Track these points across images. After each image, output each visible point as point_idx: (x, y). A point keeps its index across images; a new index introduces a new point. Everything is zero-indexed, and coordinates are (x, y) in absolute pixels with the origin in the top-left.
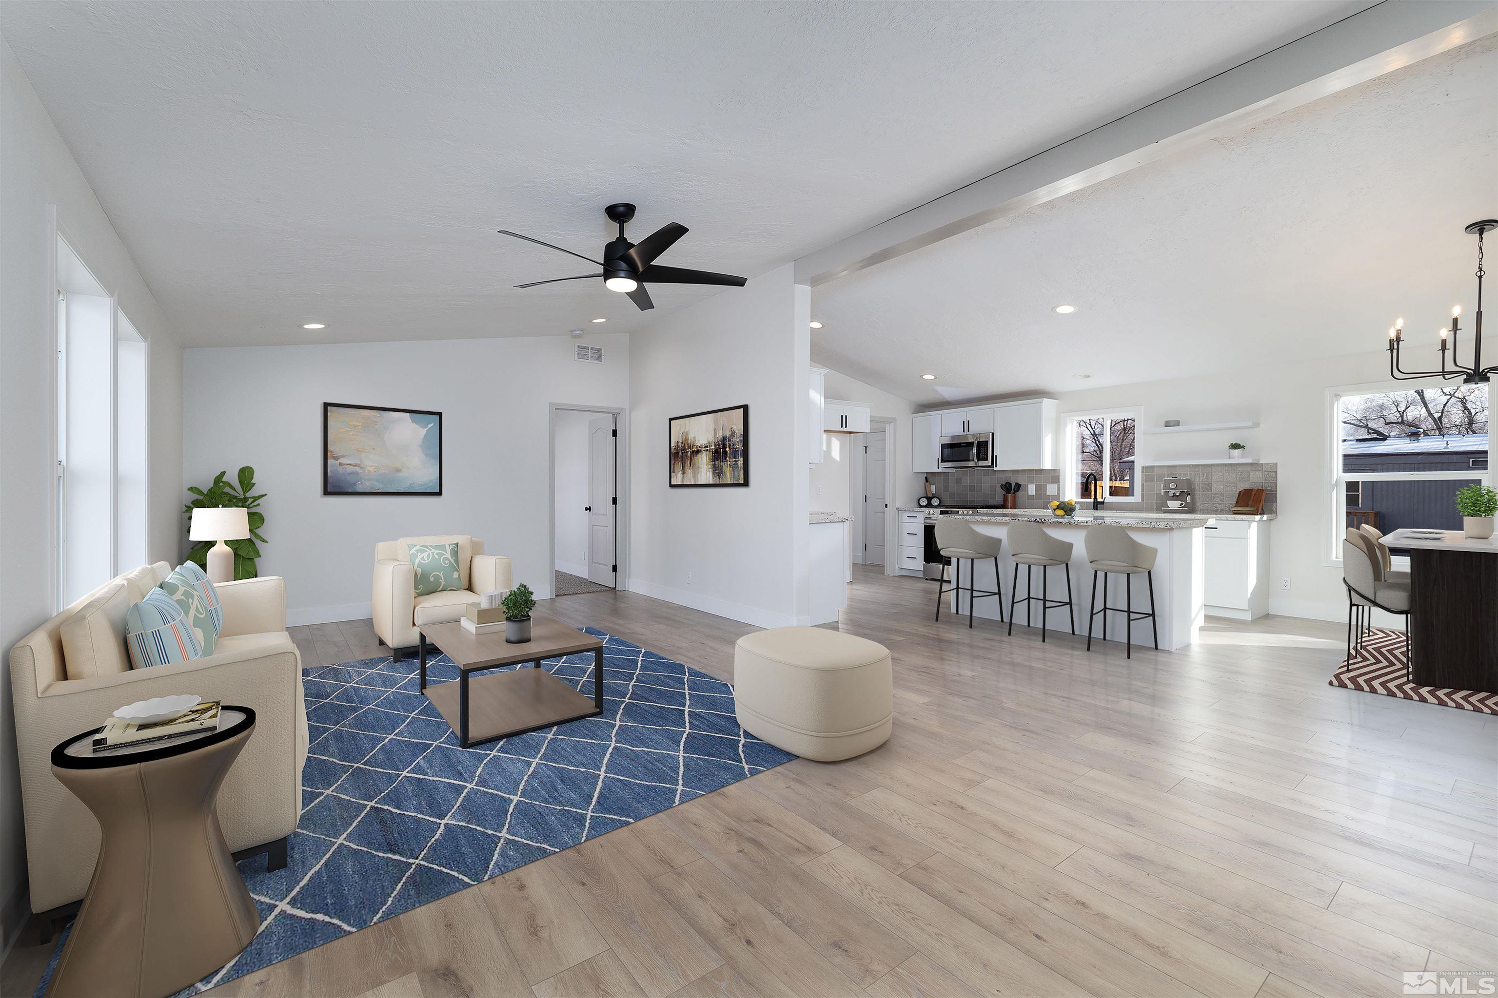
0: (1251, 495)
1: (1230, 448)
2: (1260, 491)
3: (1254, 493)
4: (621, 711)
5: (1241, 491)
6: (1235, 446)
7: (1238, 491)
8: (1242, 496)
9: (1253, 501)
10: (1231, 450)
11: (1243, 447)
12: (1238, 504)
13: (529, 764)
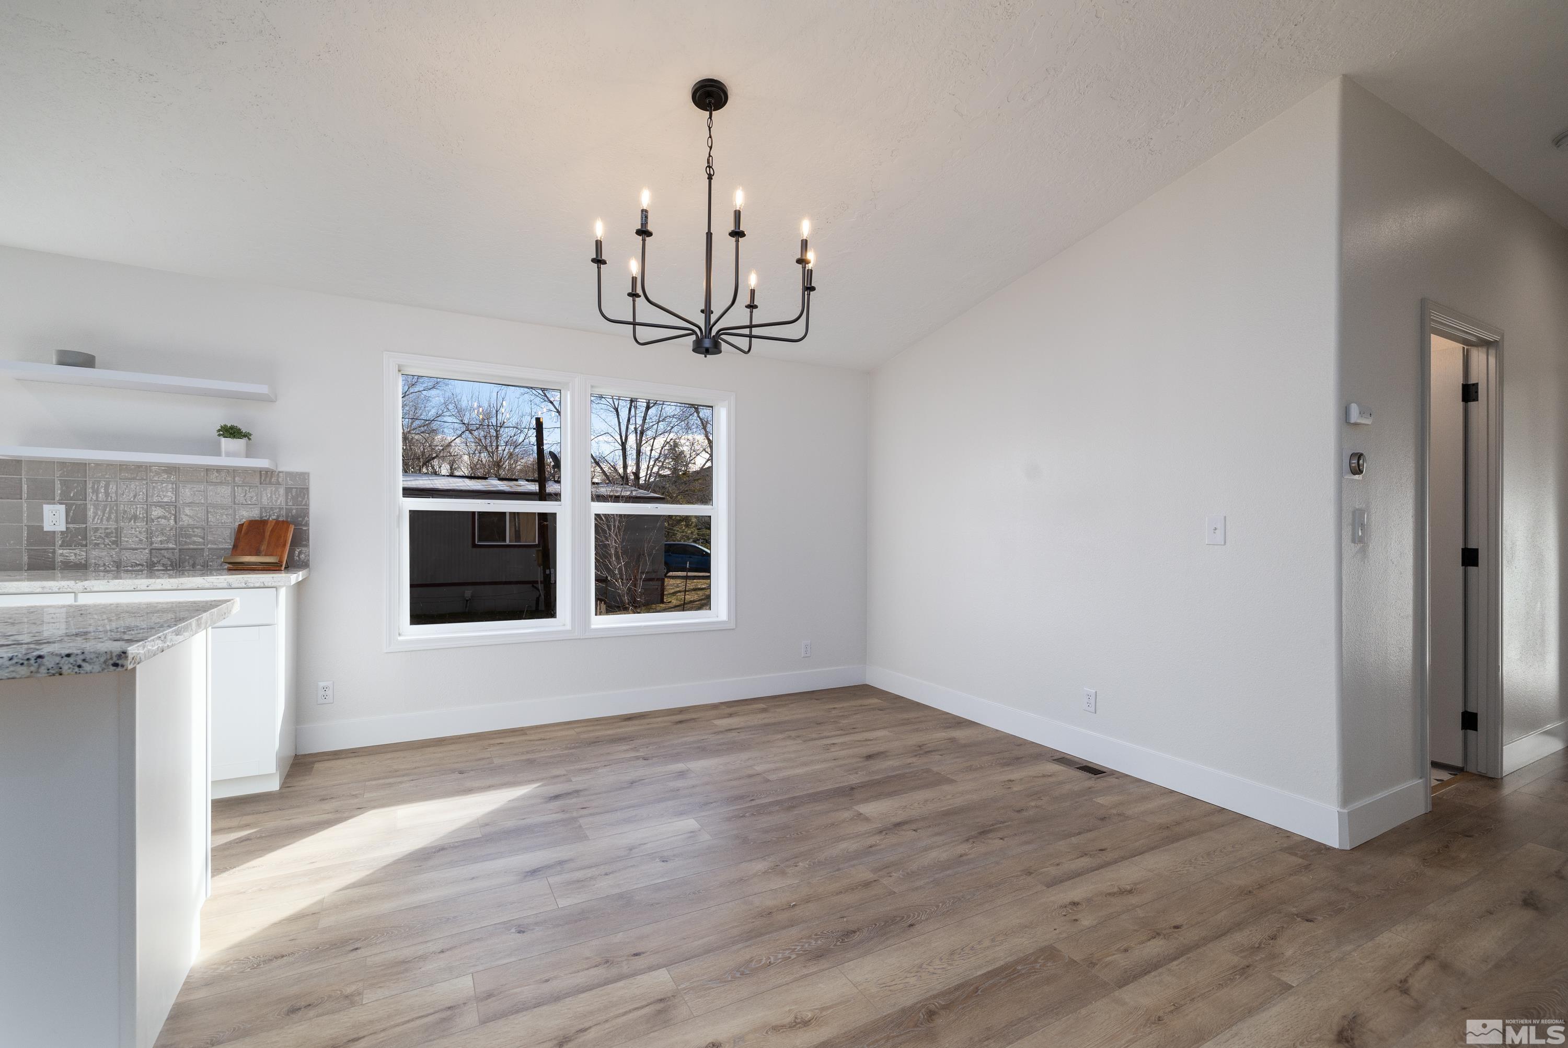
0: (264, 532)
1: (219, 435)
2: (281, 525)
3: (269, 528)
5: (243, 524)
6: (231, 432)
7: (237, 524)
8: (246, 534)
9: (269, 543)
10: (223, 440)
11: (247, 436)
12: (236, 548)
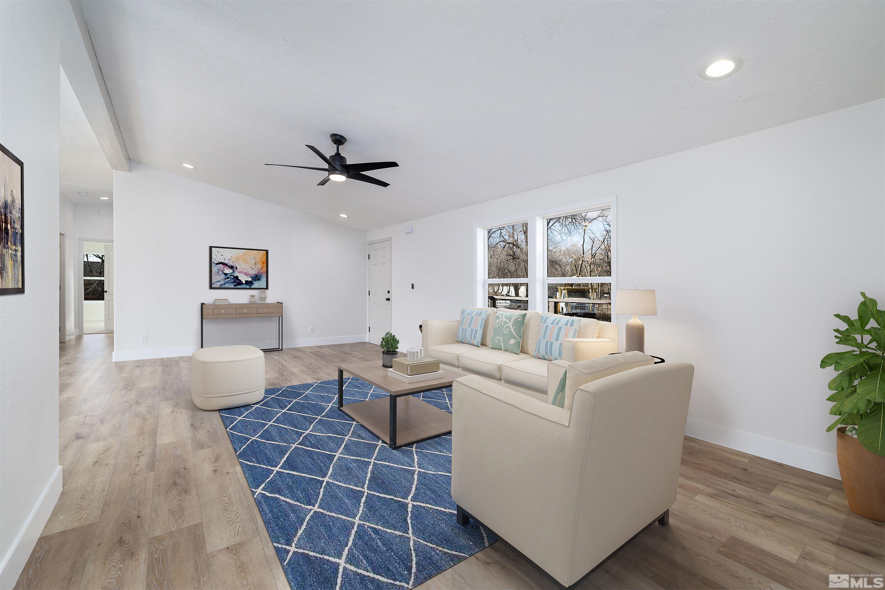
4: (326, 411)
13: (373, 391)
